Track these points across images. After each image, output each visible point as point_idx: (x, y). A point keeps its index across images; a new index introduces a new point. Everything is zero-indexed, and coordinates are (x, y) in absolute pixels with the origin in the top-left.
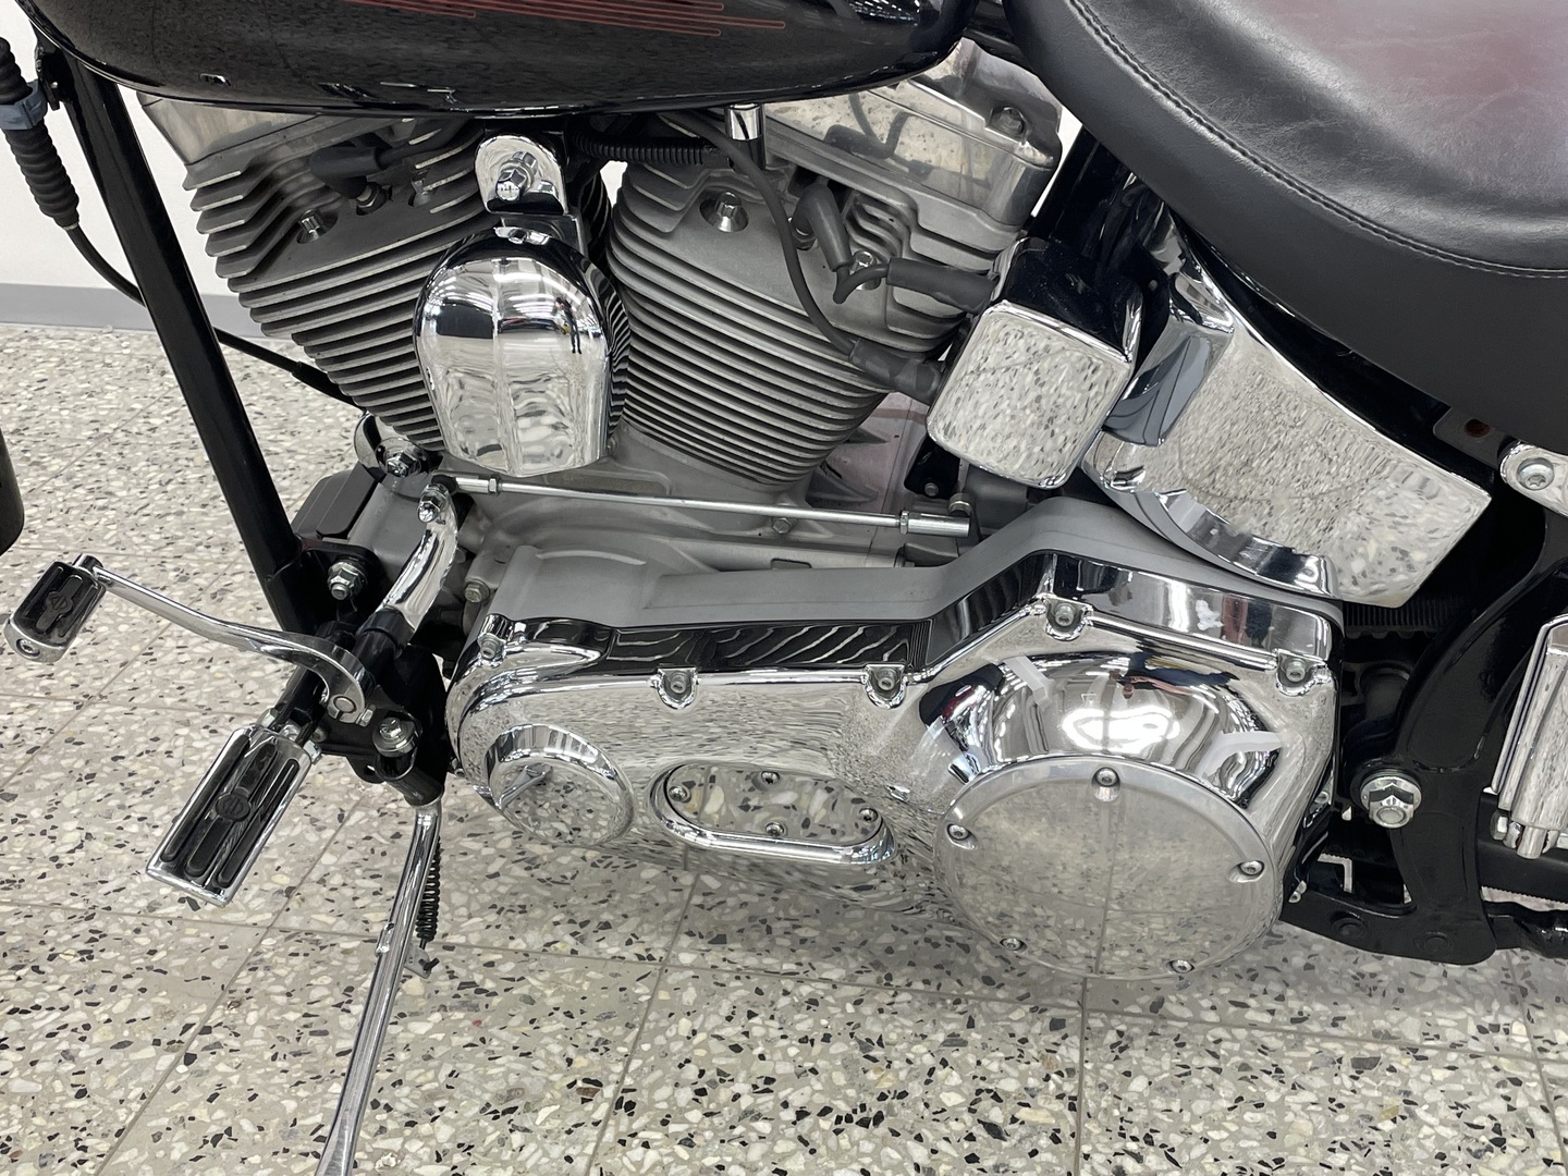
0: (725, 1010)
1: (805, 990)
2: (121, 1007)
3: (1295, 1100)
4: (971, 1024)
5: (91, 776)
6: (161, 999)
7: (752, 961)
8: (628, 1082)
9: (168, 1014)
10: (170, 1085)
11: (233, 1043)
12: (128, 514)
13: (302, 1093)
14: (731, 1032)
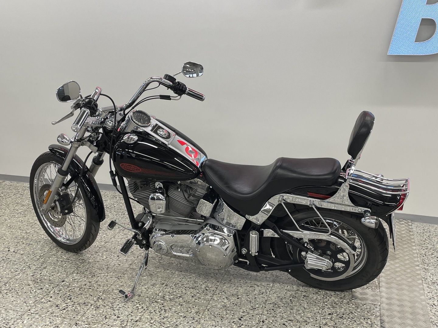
0: (180, 278)
1: (190, 277)
2: (111, 274)
3: (241, 289)
4: (208, 281)
5: (107, 251)
6: (116, 273)
7: (184, 274)
8: (167, 284)
9: (117, 275)
10: (117, 281)
11: (124, 278)
12: (111, 219)
13: (131, 282)
14: (180, 280)
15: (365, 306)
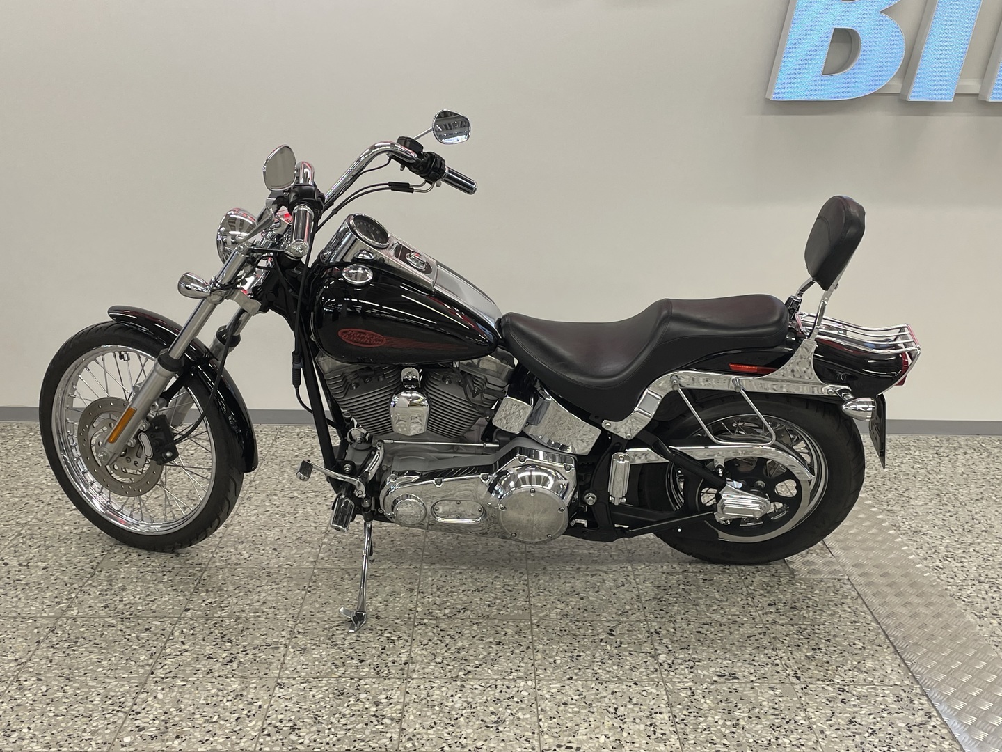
0: (439, 575)
1: (458, 571)
2: (285, 584)
3: (578, 582)
4: (500, 574)
6: (294, 582)
7: (443, 567)
8: (420, 589)
9: (298, 585)
14: (443, 579)
15: (823, 583)
